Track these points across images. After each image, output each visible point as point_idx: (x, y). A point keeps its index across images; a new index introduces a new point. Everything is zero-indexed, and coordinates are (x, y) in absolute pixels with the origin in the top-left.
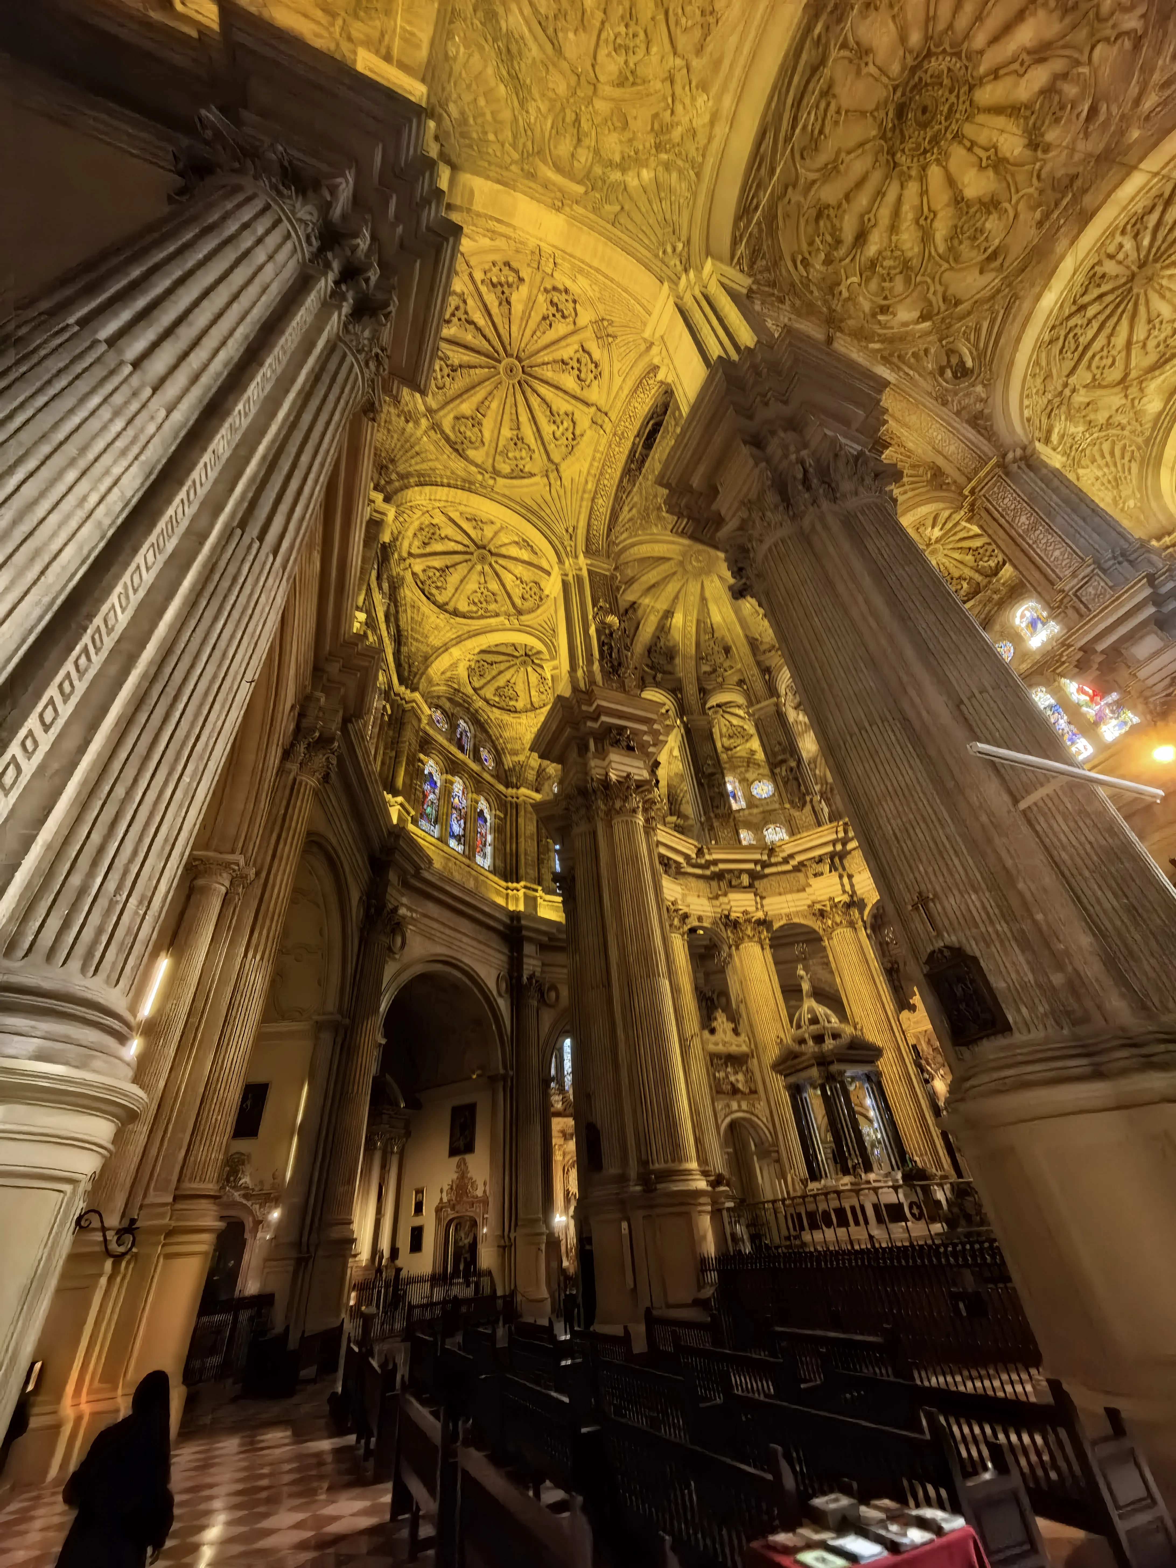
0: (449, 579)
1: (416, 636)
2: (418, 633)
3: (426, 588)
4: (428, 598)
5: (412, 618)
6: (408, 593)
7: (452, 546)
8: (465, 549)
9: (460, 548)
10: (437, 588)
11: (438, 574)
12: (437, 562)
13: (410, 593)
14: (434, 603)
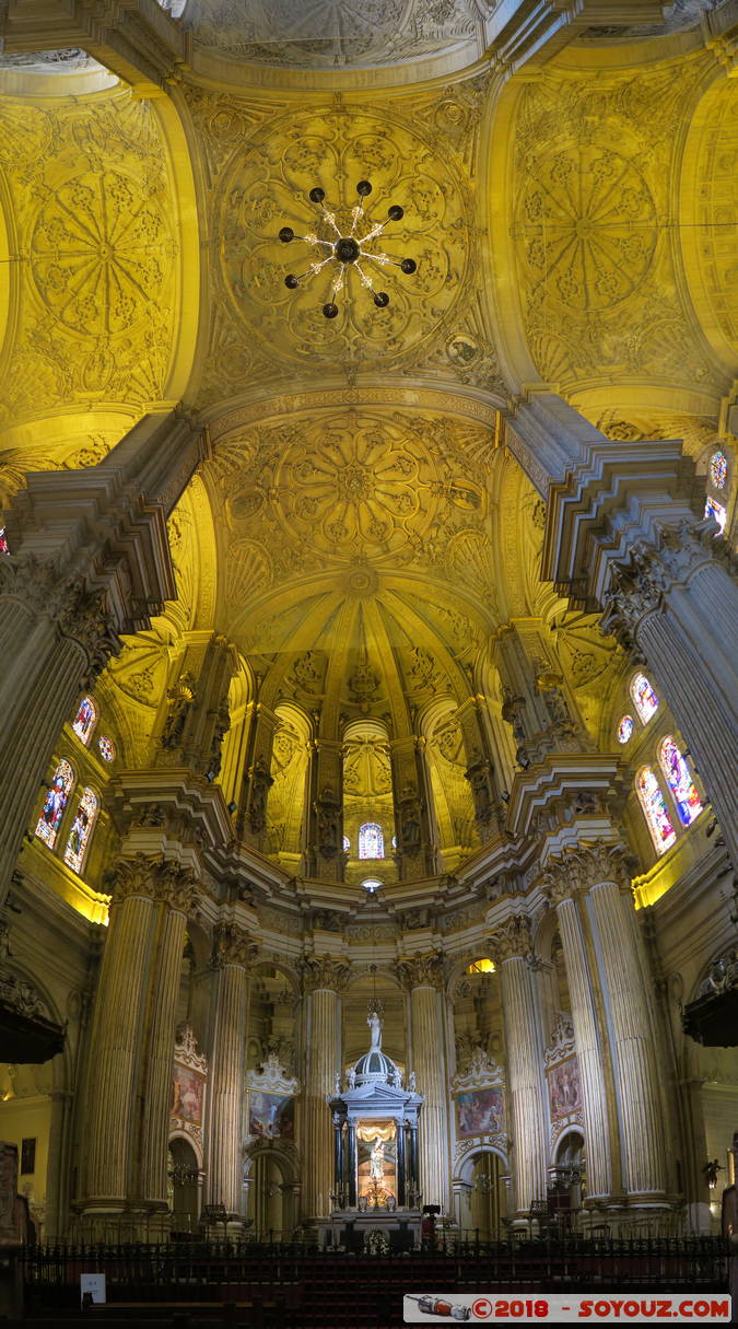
0: (153, 678)
1: (138, 738)
2: (139, 734)
3: (137, 693)
4: (140, 701)
5: (132, 723)
6: (123, 703)
7: (141, 652)
8: (153, 650)
9: (148, 651)
10: (145, 689)
11: (141, 678)
12: (137, 669)
13: (124, 702)
14: (147, 704)
